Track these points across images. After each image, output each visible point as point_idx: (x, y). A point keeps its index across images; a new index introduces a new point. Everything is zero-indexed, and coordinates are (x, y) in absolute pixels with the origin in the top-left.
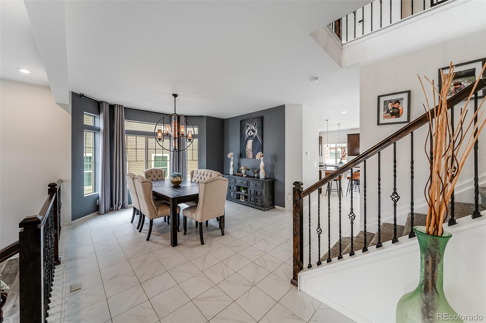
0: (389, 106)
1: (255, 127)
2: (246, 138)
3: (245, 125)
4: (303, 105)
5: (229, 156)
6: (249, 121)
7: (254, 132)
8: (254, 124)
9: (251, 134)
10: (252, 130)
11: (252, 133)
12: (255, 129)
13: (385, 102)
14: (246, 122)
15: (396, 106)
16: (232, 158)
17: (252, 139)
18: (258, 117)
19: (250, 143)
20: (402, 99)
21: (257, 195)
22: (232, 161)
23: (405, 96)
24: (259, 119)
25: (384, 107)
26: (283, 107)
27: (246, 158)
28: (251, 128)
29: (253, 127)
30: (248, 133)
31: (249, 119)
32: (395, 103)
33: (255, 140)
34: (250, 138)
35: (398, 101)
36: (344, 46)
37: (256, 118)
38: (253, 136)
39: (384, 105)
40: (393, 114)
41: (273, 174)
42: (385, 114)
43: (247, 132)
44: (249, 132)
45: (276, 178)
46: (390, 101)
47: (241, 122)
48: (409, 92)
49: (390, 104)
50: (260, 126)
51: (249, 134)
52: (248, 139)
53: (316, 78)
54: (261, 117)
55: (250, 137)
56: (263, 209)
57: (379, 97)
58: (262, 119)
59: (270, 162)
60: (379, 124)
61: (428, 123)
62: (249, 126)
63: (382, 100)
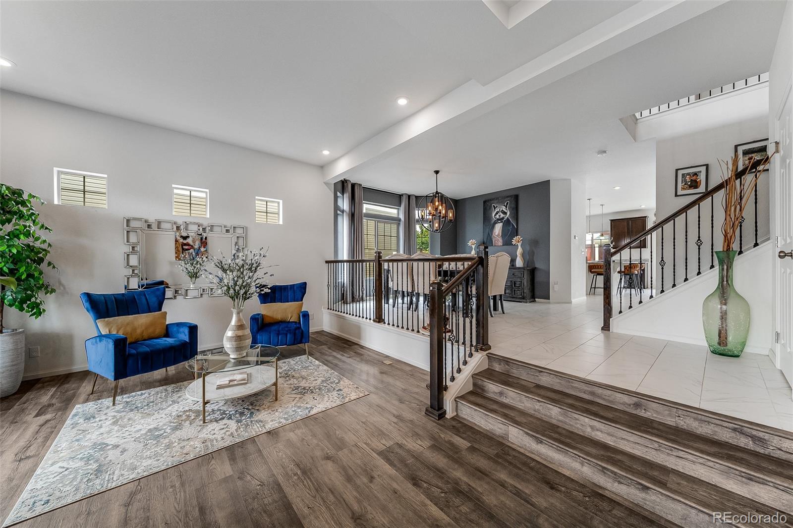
0: (687, 178)
1: (506, 207)
2: (494, 221)
3: (490, 207)
4: (572, 180)
5: (469, 244)
6: (497, 201)
7: (505, 213)
8: (506, 204)
9: (500, 216)
10: (501, 211)
11: (502, 215)
12: (507, 210)
13: (683, 175)
14: (493, 202)
15: (694, 178)
16: (473, 247)
17: (502, 222)
18: (512, 196)
19: (498, 228)
20: (701, 172)
21: (515, 286)
22: (473, 250)
23: (703, 169)
24: (513, 198)
25: (682, 180)
26: (547, 183)
27: (492, 245)
28: (501, 210)
29: (504, 208)
30: (495, 215)
31: (497, 198)
32: (693, 176)
33: (507, 223)
34: (499, 222)
35: (696, 174)
36: (638, 121)
37: (507, 197)
38: (503, 218)
39: (682, 178)
40: (690, 187)
41: (533, 262)
42: (683, 186)
43: (493, 215)
44: (497, 213)
45: (537, 266)
46: (688, 174)
47: (485, 202)
48: (707, 166)
49: (688, 176)
50: (513, 206)
51: (497, 216)
52: (495, 223)
53: (605, 152)
54: (515, 195)
55: (498, 219)
56: (524, 301)
57: (677, 170)
58: (516, 198)
59: (528, 248)
60: (676, 195)
61: (724, 189)
62: (497, 207)
63: (680, 173)
